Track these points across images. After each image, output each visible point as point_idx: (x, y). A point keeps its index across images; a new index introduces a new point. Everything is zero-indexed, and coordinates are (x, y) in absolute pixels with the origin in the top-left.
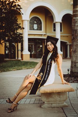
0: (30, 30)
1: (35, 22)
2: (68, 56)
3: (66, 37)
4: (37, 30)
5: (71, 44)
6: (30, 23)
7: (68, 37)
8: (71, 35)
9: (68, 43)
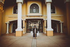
0: (30, 13)
1: (34, 7)
2: (62, 32)
3: (59, 17)
4: (36, 12)
5: (63, 22)
6: (30, 8)
7: (60, 17)
8: (63, 15)
9: (61, 22)
